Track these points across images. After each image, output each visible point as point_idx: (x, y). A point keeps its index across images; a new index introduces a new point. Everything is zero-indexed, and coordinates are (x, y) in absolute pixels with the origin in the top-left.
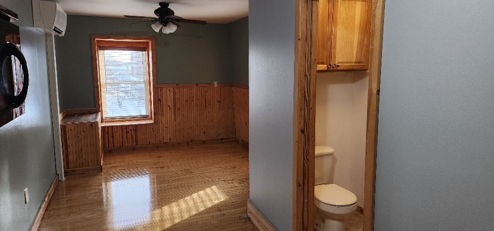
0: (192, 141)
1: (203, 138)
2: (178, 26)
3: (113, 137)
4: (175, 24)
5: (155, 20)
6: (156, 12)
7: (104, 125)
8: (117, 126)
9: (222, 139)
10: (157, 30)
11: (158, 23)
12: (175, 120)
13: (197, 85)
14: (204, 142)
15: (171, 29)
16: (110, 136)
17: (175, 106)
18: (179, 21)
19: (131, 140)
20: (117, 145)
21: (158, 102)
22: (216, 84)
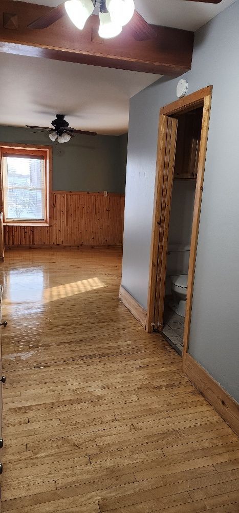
0: (81, 245)
1: (92, 243)
2: (72, 137)
3: (13, 235)
4: (68, 134)
5: (51, 131)
6: (53, 123)
7: (5, 224)
8: (17, 227)
9: (109, 246)
10: (53, 140)
11: (54, 133)
12: (67, 225)
13: (88, 193)
14: (93, 247)
15: (65, 139)
16: (11, 234)
17: (67, 212)
18: (72, 132)
19: (28, 240)
20: (16, 243)
21: (53, 206)
22: (105, 193)
